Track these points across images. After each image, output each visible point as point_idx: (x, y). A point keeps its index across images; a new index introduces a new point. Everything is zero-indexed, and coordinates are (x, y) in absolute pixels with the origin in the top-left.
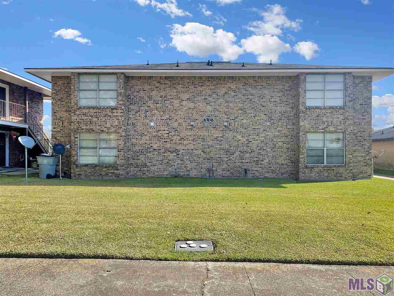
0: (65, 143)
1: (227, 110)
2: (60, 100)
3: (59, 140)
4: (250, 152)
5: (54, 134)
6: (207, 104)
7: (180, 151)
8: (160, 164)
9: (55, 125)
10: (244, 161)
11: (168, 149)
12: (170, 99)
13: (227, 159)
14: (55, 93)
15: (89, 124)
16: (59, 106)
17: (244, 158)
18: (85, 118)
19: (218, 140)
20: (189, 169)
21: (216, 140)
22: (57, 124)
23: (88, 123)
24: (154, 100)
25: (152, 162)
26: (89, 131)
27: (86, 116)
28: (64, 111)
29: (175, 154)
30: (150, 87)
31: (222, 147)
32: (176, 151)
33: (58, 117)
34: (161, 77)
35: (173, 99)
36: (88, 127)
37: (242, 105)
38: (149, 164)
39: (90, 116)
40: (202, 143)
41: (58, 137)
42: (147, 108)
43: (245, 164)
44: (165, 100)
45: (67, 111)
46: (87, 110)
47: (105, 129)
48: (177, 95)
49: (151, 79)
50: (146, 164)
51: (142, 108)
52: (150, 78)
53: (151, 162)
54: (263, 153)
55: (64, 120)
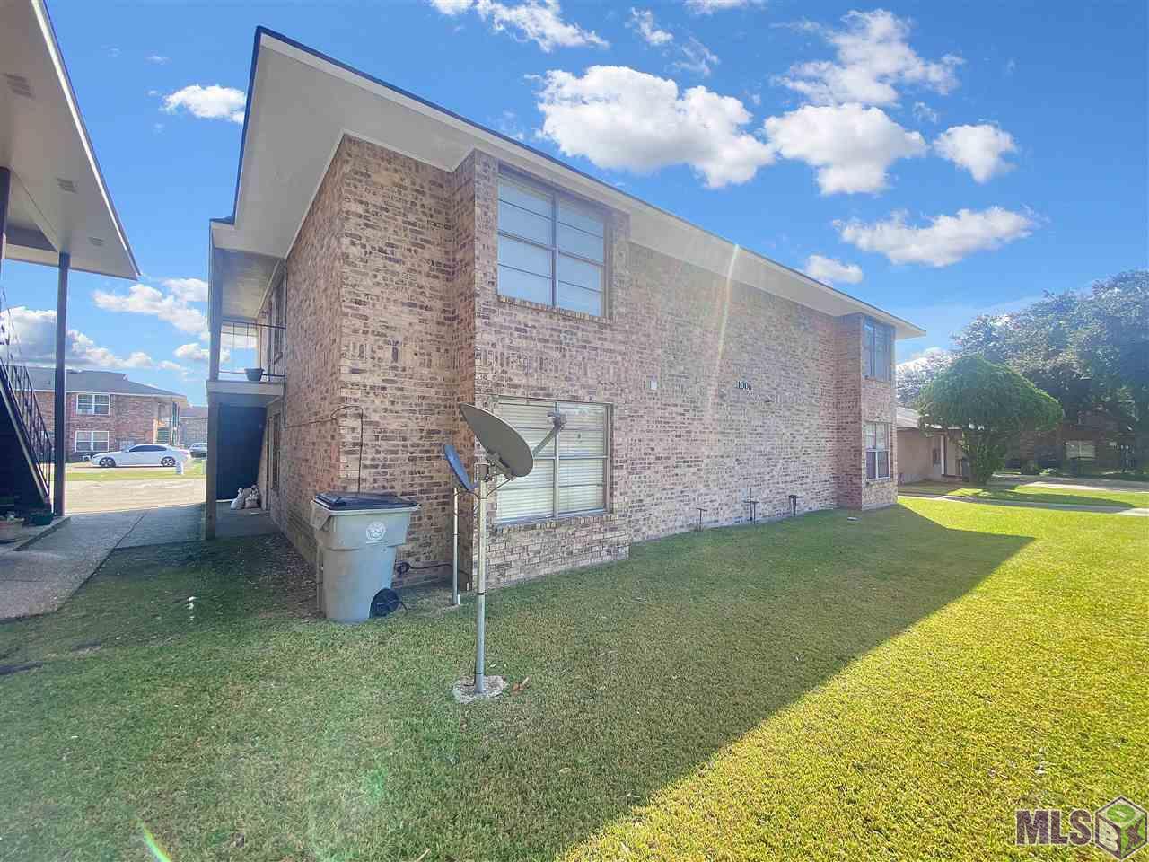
0: (404, 439)
2: (381, 250)
3: (377, 424)
5: (355, 400)
6: (742, 347)
7: (702, 461)
8: (669, 498)
9: (361, 357)
10: (788, 478)
11: (683, 455)
12: (685, 323)
13: (768, 477)
14: (360, 216)
15: (536, 370)
16: (380, 279)
17: (788, 472)
18: (525, 343)
20: (716, 506)
21: (755, 434)
22: (367, 353)
23: (535, 364)
24: (658, 320)
25: (653, 495)
26: (535, 394)
27: (526, 338)
28: (403, 304)
29: (694, 470)
30: (649, 280)
31: (762, 448)
32: (697, 461)
33: (374, 325)
34: (670, 258)
35: (690, 323)
36: (533, 382)
37: (784, 360)
39: (539, 340)
40: (736, 440)
41: (375, 411)
44: (676, 324)
45: (414, 305)
46: (532, 317)
47: (581, 392)
49: (652, 256)
53: (651, 495)
54: (807, 460)
55: (400, 339)
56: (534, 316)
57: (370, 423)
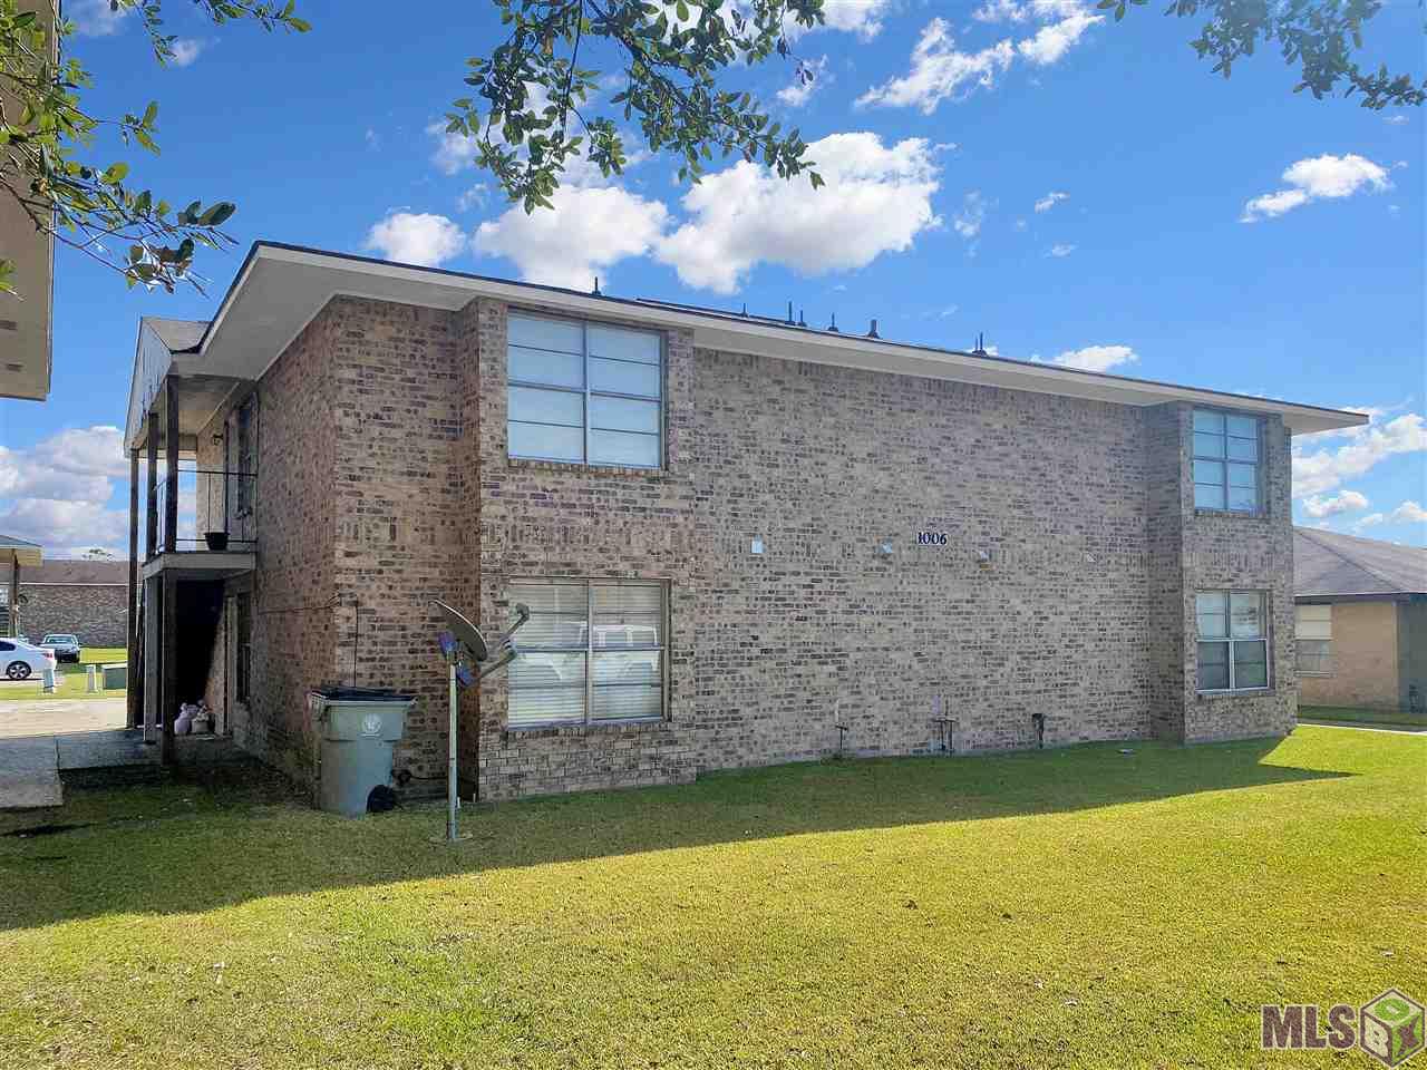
0: (403, 629)
1: (981, 505)
2: (377, 416)
3: (373, 612)
4: (1045, 653)
5: (350, 586)
6: (926, 478)
7: (847, 656)
8: (786, 709)
9: (356, 538)
10: (1029, 686)
11: (810, 647)
12: (813, 452)
13: (985, 683)
14: (353, 382)
15: (559, 543)
16: (375, 449)
17: (1030, 675)
18: (544, 511)
19: (959, 613)
20: (875, 725)
21: (954, 614)
22: (363, 533)
23: (557, 536)
24: (763, 453)
25: (757, 703)
26: (558, 572)
27: (545, 505)
28: (402, 474)
29: (833, 668)
30: (748, 398)
31: (972, 637)
32: (837, 655)
34: (784, 362)
35: (822, 451)
36: (554, 557)
37: (1019, 491)
38: (747, 712)
39: (563, 505)
40: (914, 624)
41: (371, 598)
42: (738, 483)
43: (1033, 698)
44: (797, 455)
45: (415, 474)
46: (553, 479)
47: (622, 566)
48: (837, 439)
49: (751, 364)
50: (736, 711)
51: (721, 481)
52: (750, 360)
53: (754, 703)
54: (1076, 657)
55: (399, 515)
56: (557, 477)
57: (366, 611)
